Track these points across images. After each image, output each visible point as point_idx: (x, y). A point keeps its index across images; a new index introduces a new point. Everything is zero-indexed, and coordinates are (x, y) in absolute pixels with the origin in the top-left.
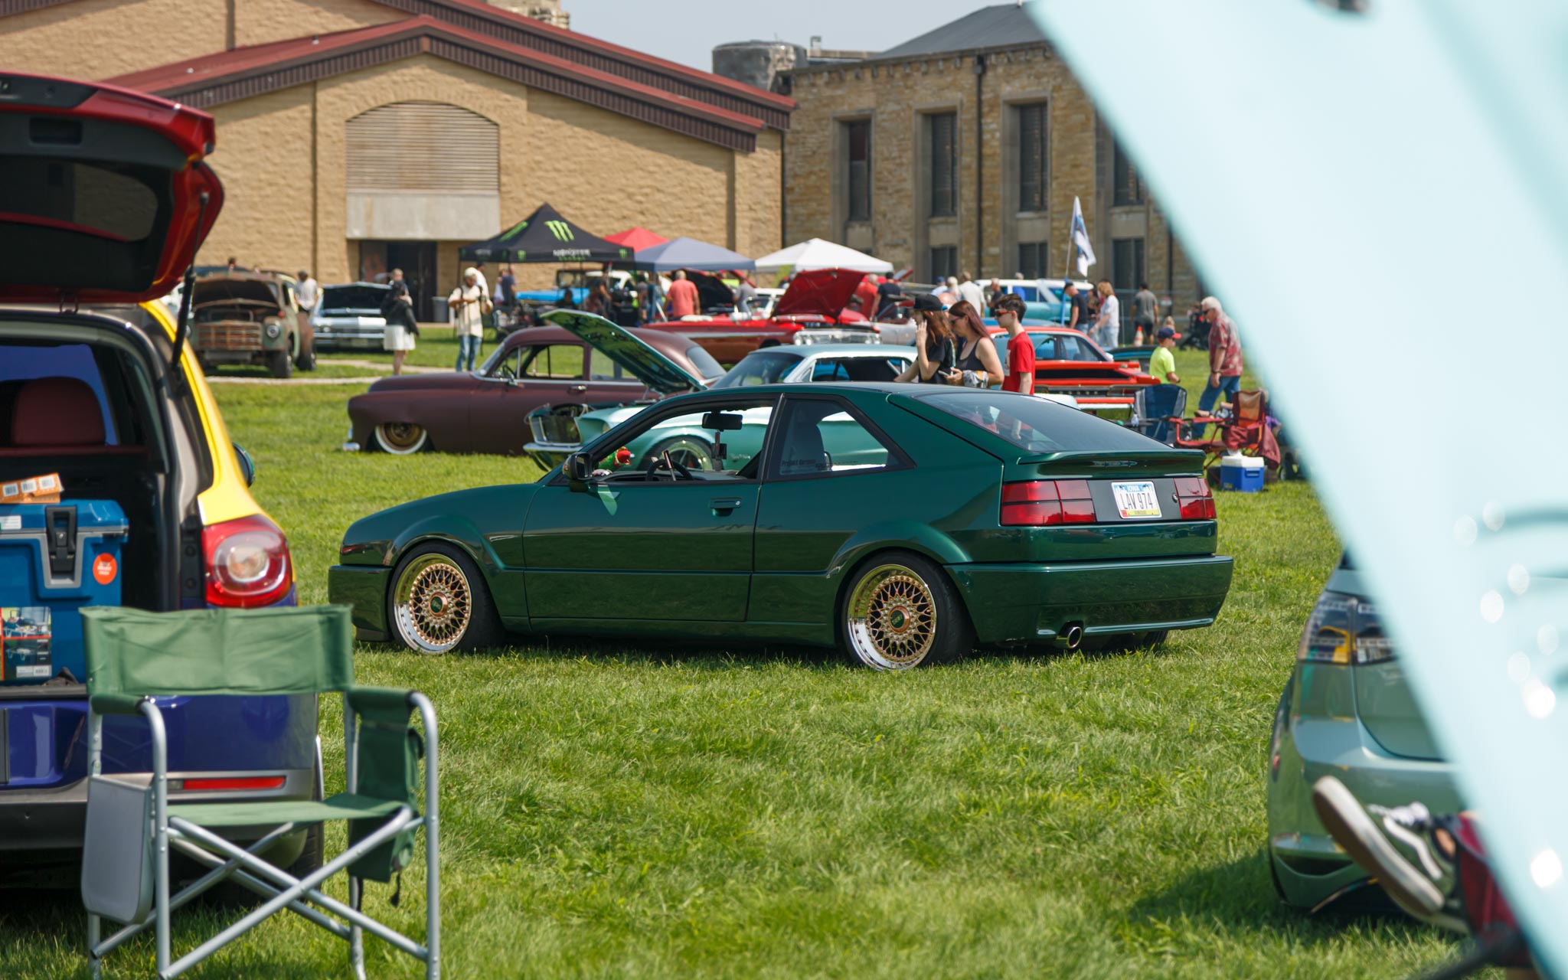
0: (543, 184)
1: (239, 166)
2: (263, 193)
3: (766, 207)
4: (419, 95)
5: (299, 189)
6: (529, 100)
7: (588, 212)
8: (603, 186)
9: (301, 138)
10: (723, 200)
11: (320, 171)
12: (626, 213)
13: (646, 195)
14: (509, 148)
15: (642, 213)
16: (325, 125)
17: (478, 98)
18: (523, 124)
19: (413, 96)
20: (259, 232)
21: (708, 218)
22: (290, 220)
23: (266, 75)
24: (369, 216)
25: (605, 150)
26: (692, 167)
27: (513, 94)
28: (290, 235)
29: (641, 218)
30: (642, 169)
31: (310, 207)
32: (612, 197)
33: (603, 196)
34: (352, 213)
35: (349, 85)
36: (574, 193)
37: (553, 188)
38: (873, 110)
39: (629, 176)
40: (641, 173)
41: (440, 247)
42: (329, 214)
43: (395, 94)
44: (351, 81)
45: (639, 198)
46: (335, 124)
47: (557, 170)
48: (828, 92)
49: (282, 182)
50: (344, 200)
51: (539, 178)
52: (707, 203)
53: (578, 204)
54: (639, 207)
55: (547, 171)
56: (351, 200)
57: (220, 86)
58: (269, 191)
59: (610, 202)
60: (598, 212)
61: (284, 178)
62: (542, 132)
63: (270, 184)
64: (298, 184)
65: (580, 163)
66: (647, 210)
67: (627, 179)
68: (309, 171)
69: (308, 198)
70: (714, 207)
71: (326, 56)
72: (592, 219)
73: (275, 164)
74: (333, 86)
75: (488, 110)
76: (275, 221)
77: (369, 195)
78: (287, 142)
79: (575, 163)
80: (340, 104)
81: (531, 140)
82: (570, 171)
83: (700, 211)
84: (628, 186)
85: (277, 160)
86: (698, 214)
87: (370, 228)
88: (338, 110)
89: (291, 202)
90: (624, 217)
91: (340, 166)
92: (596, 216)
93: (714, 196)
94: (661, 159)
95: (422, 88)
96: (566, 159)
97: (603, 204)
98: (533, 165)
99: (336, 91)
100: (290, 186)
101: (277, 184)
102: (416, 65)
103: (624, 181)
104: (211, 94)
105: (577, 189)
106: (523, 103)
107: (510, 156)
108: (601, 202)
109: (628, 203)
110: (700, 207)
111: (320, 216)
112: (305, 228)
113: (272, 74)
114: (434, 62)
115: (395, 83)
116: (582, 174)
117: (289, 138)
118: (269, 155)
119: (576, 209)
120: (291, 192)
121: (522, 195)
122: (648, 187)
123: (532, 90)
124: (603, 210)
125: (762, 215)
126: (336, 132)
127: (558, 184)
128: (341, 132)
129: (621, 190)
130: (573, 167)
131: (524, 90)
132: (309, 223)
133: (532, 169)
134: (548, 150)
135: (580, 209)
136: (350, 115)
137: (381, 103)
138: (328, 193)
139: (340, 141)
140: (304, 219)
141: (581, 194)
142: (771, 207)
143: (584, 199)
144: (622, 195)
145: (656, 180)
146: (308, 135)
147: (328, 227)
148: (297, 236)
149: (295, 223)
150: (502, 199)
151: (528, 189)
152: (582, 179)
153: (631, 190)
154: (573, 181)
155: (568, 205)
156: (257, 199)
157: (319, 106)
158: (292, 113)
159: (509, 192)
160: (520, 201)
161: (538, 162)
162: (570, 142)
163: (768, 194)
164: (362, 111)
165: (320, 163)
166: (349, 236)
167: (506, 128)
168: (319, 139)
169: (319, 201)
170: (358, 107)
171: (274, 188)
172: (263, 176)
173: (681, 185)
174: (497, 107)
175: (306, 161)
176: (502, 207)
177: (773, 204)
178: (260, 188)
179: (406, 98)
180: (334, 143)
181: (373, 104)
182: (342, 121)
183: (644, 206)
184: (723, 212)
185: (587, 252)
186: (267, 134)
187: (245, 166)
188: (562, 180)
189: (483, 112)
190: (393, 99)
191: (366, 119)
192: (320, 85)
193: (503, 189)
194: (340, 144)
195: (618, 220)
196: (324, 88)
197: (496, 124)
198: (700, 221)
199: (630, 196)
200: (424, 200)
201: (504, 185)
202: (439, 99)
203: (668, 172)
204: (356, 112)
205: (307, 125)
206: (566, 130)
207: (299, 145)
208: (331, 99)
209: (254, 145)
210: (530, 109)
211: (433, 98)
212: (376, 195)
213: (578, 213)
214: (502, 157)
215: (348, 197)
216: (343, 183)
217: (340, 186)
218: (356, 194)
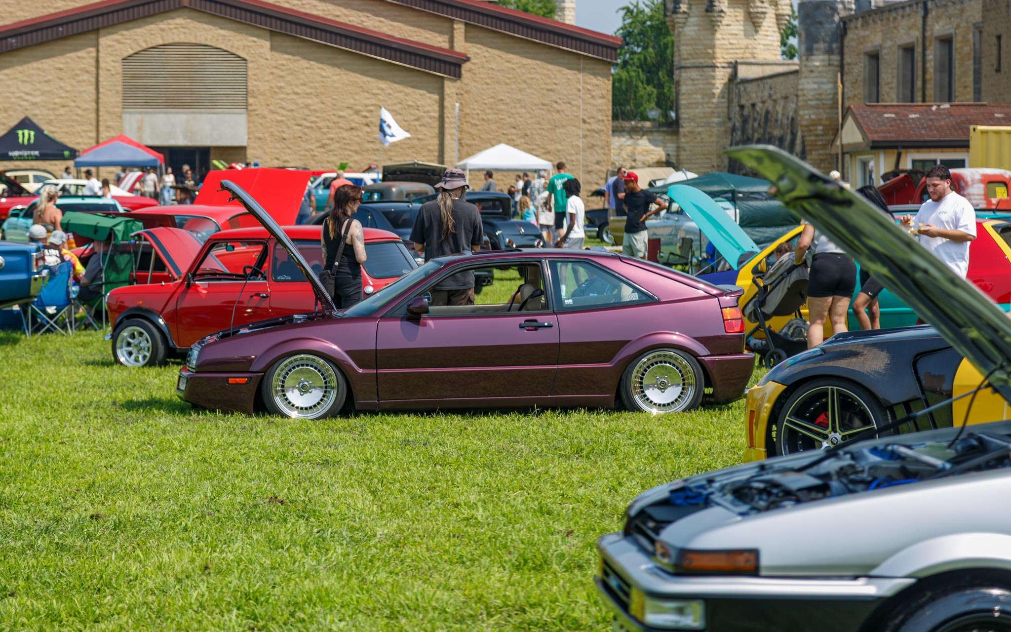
0: (284, 104)
1: (38, 93)
2: (57, 112)
3: (599, 121)
4: (182, 39)
5: (85, 110)
6: (271, 41)
7: (320, 125)
8: (334, 105)
9: (87, 72)
10: (436, 115)
11: (101, 96)
12: (353, 125)
13: (371, 111)
14: (254, 77)
15: (367, 125)
16: (106, 62)
17: (229, 40)
18: (267, 59)
19: (177, 40)
21: (423, 128)
22: (79, 133)
23: (57, 26)
24: (140, 129)
25: (335, 78)
26: (409, 90)
27: (258, 37)
29: (367, 129)
30: (367, 92)
31: (94, 122)
32: (341, 113)
33: (334, 112)
34: (127, 126)
35: (124, 32)
36: (310, 110)
37: (293, 107)
38: (881, 46)
39: (356, 97)
40: (367, 95)
41: (212, 152)
42: (108, 127)
43: (162, 38)
44: (127, 29)
45: (365, 114)
46: (113, 61)
47: (298, 94)
48: (862, 33)
49: (73, 104)
50: (120, 117)
51: (281, 99)
52: (423, 117)
53: (314, 119)
54: (364, 121)
55: (288, 94)
56: (126, 117)
57: (21, 34)
58: (62, 111)
59: (340, 117)
60: (330, 125)
61: (74, 101)
62: (283, 65)
63: (63, 106)
64: (86, 106)
65: (316, 88)
66: (372, 123)
67: (355, 100)
68: (94, 97)
69: (93, 116)
70: (429, 120)
71: (105, 11)
72: (325, 130)
73: (67, 92)
74: (113, 33)
75: (238, 48)
76: (67, 133)
77: (140, 113)
78: (77, 75)
79: (311, 88)
80: (118, 46)
81: (274, 71)
82: (307, 94)
83: (416, 123)
84: (355, 105)
85: (69, 89)
86: (415, 126)
87: (140, 137)
88: (116, 50)
89: (79, 119)
90: (352, 129)
91: (117, 93)
92: (328, 127)
93: (429, 112)
94: (382, 84)
95: (184, 33)
96: (304, 85)
97: (335, 119)
98: (277, 90)
99: (115, 37)
100: (79, 107)
101: (68, 106)
102: (179, 17)
103: (352, 101)
104: (14, 41)
105: (312, 107)
106: (267, 44)
107: (256, 83)
108: (333, 117)
109: (356, 117)
110: (416, 120)
111: (101, 129)
112: (91, 138)
113: (62, 25)
114: (194, 14)
115: (162, 30)
116: (317, 96)
117: (78, 72)
118: (62, 85)
119: (312, 122)
120: (80, 112)
121: (265, 112)
122: (372, 105)
123: (273, 34)
124: (334, 123)
125: (595, 126)
126: (114, 67)
127: (297, 104)
128: (119, 67)
129: (349, 108)
130: (309, 91)
131: (268, 34)
132: (93, 135)
133: (276, 93)
134: (289, 78)
135: (315, 122)
136: (126, 54)
137: (151, 45)
138: (108, 112)
139: (117, 74)
140: (90, 131)
141: (316, 111)
142: (603, 121)
143: (318, 115)
144: (350, 112)
145: (379, 100)
146: (93, 69)
148: (85, 144)
149: (83, 134)
150: (249, 115)
151: (271, 107)
152: (316, 100)
153: (358, 108)
154: (309, 101)
155: (305, 119)
156: (52, 117)
157: (101, 48)
158: (81, 54)
159: (255, 110)
160: (264, 117)
161: (280, 88)
162: (306, 71)
163: (601, 111)
164: (136, 51)
165: (101, 90)
167: (253, 62)
168: (101, 72)
169: (101, 118)
170: (132, 49)
171: (66, 109)
172: (57, 100)
173: (400, 103)
174: (244, 47)
175: (92, 89)
176: (249, 122)
177: (604, 118)
178: (55, 109)
179: (171, 41)
180: (113, 75)
181: (145, 46)
182: (119, 59)
183: (368, 120)
184: (436, 124)
185: (37, 153)
186: (60, 69)
187: (43, 93)
188: (300, 101)
189: (234, 51)
190: (161, 42)
191: (137, 57)
192: (102, 32)
193: (250, 108)
194: (117, 76)
195: (347, 130)
196: (104, 36)
197: (245, 60)
198: (417, 130)
199: (357, 112)
200: (184, 117)
201: (251, 105)
202: (198, 42)
203: (390, 94)
204: (131, 52)
205: (93, 62)
206: (304, 63)
207: (85, 77)
208: (111, 43)
209: (50, 77)
210: (273, 48)
211: (194, 41)
212: (144, 113)
213: (313, 125)
214: (249, 84)
215: (124, 116)
216: (120, 105)
217: (117, 107)
218: (130, 113)
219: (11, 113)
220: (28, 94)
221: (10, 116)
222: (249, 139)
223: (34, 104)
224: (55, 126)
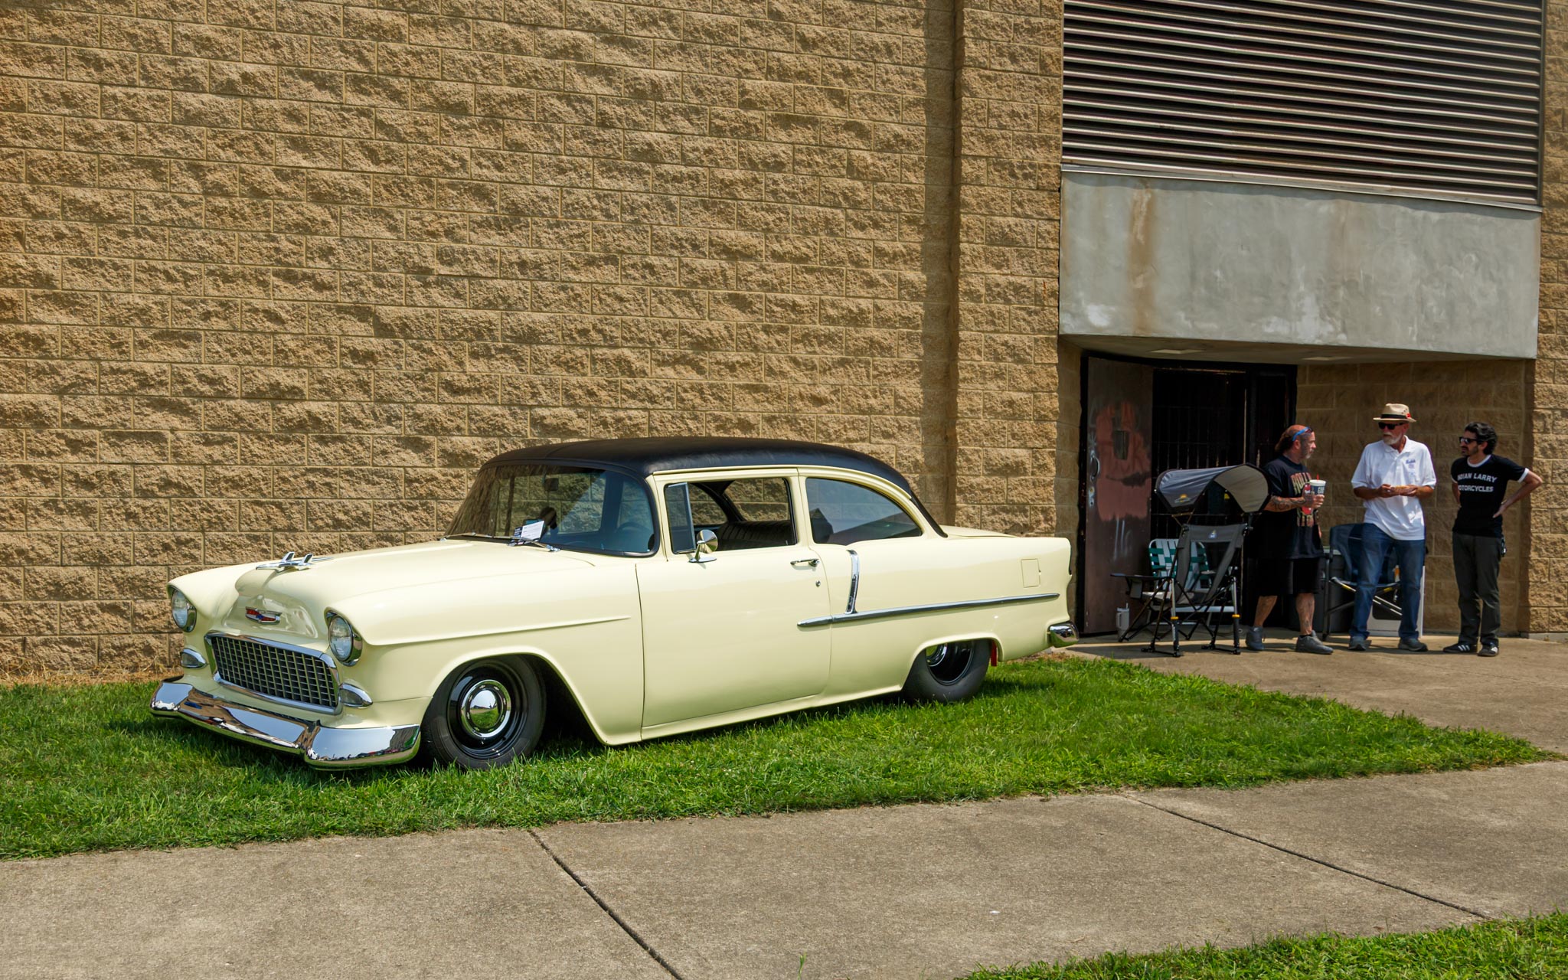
2: (758, 149)
20: (741, 303)
22: (856, 262)
24: (1142, 255)
28: (856, 319)
31: (930, 215)
34: (1081, 242)
42: (1001, 242)
49: (832, 112)
56: (1081, 196)
58: (779, 144)
61: (839, 99)
63: (786, 121)
64: (893, 127)
68: (932, 80)
69: (926, 181)
73: (806, 43)
76: (801, 261)
77: (1145, 182)
87: (1143, 299)
89: (860, 190)
100: (861, 132)
101: (811, 121)
111: (968, 247)
112: (911, 292)
120: (864, 155)
132: (925, 275)
138: (999, 164)
140: (907, 257)
147: (994, 292)
148: (883, 322)
149: (876, 272)
150: (1546, 225)
166: (1070, 326)
169: (967, 194)
171: (802, 135)
172: (758, 85)
176: (1546, 253)
178: (748, 131)
187: (689, 40)
193: (1551, 191)
200: (1326, 208)
201: (1555, 178)
212: (1168, 184)
214: (1551, 84)
215: (1068, 186)
216: (1054, 131)
217: (1045, 142)
218: (1102, 180)
219: (523, 135)
220: (611, 39)
221: (518, 146)
222: (1544, 328)
223: (643, 94)
224: (743, 224)
